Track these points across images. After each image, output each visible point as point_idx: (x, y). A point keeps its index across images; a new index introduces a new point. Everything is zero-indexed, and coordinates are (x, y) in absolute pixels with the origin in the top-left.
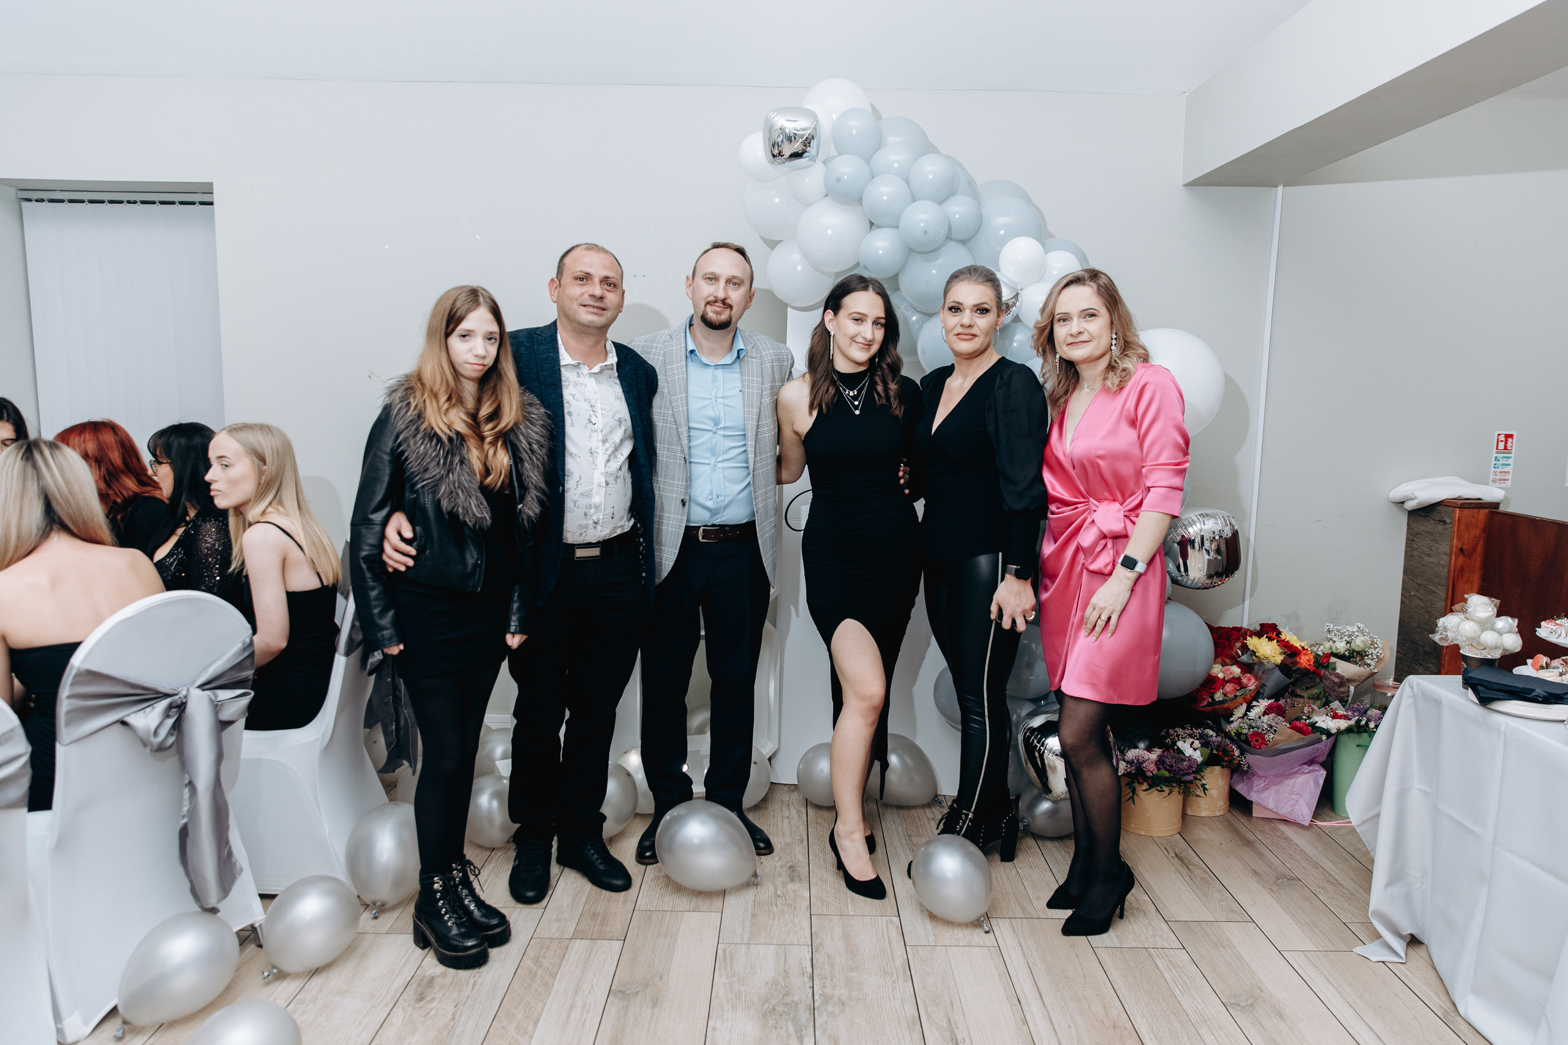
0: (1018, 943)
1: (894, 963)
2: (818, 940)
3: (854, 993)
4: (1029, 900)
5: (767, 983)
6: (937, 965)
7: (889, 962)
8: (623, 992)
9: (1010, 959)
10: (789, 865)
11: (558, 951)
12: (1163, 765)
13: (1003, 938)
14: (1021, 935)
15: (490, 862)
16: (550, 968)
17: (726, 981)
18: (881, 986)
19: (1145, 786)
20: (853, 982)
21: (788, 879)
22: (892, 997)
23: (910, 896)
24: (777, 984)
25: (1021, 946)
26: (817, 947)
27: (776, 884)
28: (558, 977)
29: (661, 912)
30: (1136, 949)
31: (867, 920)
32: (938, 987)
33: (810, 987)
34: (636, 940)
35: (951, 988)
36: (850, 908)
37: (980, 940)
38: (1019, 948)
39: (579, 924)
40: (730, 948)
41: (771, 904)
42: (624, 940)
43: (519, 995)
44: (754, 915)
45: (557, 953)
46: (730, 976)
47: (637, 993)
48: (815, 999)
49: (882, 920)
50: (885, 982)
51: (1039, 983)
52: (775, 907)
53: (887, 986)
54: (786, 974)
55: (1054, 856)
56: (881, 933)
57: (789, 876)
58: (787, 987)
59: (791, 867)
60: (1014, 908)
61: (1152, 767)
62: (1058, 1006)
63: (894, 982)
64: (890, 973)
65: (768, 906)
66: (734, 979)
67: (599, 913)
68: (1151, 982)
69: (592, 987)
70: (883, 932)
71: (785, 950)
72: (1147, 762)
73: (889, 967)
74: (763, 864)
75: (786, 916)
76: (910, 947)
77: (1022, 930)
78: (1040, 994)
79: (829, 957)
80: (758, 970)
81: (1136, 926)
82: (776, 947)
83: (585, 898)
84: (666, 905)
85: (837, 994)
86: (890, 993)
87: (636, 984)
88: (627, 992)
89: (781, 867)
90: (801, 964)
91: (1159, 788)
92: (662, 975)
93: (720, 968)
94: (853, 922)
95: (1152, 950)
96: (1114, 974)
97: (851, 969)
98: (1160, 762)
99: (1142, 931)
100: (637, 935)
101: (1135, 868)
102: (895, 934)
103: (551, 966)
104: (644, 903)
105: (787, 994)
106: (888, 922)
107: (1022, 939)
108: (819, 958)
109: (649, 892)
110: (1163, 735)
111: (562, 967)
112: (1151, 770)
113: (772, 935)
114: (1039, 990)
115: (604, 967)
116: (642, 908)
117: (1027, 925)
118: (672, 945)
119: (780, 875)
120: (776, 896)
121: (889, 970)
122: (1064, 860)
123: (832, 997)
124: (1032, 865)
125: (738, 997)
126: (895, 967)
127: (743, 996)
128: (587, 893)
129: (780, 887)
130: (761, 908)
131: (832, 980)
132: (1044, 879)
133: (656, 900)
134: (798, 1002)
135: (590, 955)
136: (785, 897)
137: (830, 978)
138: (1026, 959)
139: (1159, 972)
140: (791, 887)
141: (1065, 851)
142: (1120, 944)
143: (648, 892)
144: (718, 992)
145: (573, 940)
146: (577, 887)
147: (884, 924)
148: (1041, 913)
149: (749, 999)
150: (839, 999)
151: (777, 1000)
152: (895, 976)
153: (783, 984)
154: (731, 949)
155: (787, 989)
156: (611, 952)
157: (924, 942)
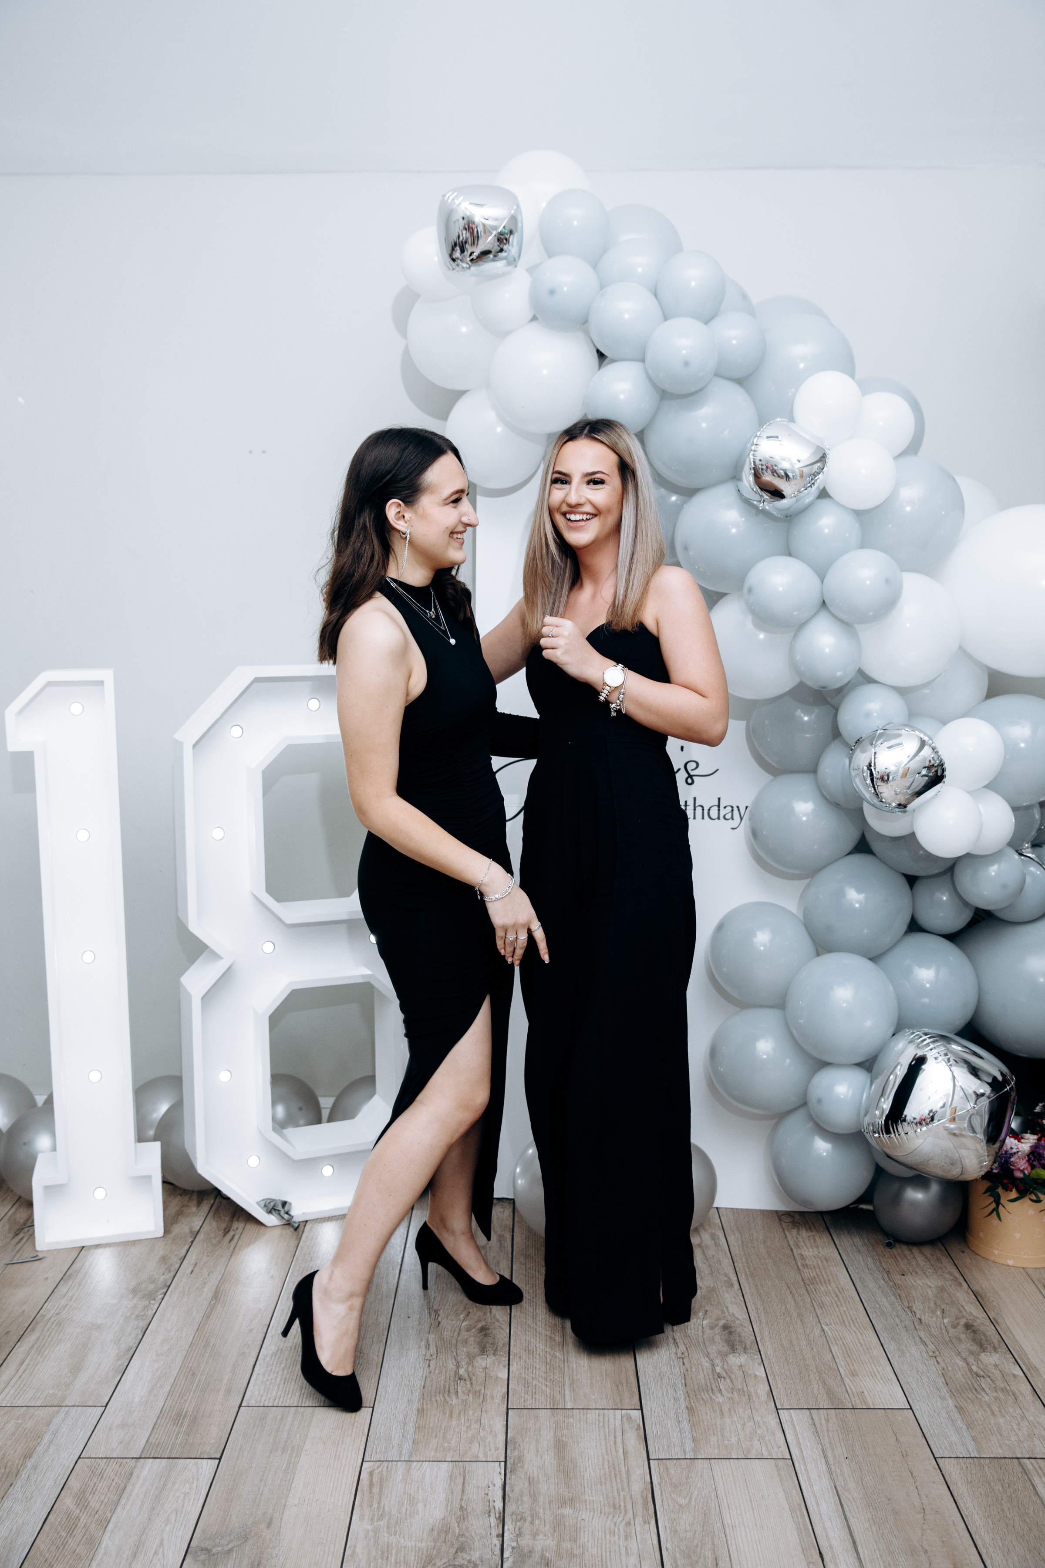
0: (821, 1452)
1: (629, 1490)
2: (516, 1453)
3: (566, 1545)
4: (839, 1378)
5: (432, 1530)
6: (696, 1492)
7: (623, 1489)
8: (208, 1551)
9: (809, 1479)
10: (480, 1325)
11: (116, 1480)
12: (1039, 1161)
13: (799, 1443)
14: (827, 1440)
15: (33, 1330)
16: (100, 1512)
17: (369, 1527)
18: (607, 1532)
19: (1014, 1194)
20: (565, 1525)
21: (477, 1350)
22: (623, 1551)
23: (660, 1375)
24: (447, 1532)
25: (825, 1457)
26: (514, 1464)
27: (459, 1359)
28: (110, 1526)
29: (281, 1408)
30: (1002, 1460)
31: (592, 1415)
32: (695, 1531)
33: (498, 1536)
34: (237, 1459)
35: (717, 1533)
36: (567, 1397)
37: (764, 1448)
38: (823, 1460)
39: (155, 1431)
40: (380, 1469)
41: (449, 1392)
42: (220, 1459)
43: (46, 1560)
44: (421, 1411)
45: (114, 1484)
46: (376, 1517)
47: (230, 1550)
48: (504, 1557)
49: (615, 1415)
50: (615, 1525)
51: (852, 1521)
52: (454, 1397)
53: (616, 1530)
54: (463, 1514)
55: (878, 1303)
56: (612, 1437)
57: (480, 1343)
58: (463, 1535)
59: (482, 1329)
60: (816, 1391)
61: (1023, 1164)
62: (881, 1563)
63: (628, 1524)
64: (622, 1508)
65: (444, 1396)
66: (381, 1523)
67: (186, 1412)
68: (1027, 1520)
69: (161, 1544)
70: (615, 1437)
71: (464, 1471)
72: (1016, 1156)
73: (622, 1497)
74: (440, 1326)
75: (471, 1413)
76: (656, 1461)
77: (828, 1430)
78: (854, 1543)
79: (530, 1481)
80: (420, 1506)
81: (1001, 1420)
82: (451, 1464)
83: (169, 1388)
84: (290, 1396)
85: (540, 1548)
86: (621, 1543)
87: (230, 1535)
88: (214, 1551)
89: (468, 1330)
90: (487, 1494)
91: (1034, 1198)
92: (271, 1519)
93: (362, 1503)
94: (571, 1420)
95: (1026, 1461)
96: (969, 1505)
97: (564, 1502)
98: (1034, 1156)
99: (1012, 1429)
100: (240, 1449)
101: (999, 1321)
102: (633, 1441)
103: (103, 1506)
104: (256, 1393)
105: (461, 1549)
106: (625, 1419)
107: (828, 1445)
108: (517, 1484)
109: (266, 1376)
110: (1038, 1113)
111: (119, 1509)
112: (1021, 1169)
113: (446, 1444)
114: (852, 1536)
115: (183, 1506)
116: (253, 1403)
117: (835, 1419)
118: (291, 1467)
119: (465, 1342)
120: (456, 1379)
121: (622, 1505)
122: (893, 1309)
123: (530, 1552)
124: (845, 1318)
125: (386, 1554)
126: (631, 1498)
127: (394, 1552)
128: (172, 1379)
129: (463, 1363)
130: (433, 1399)
131: (532, 1523)
132: (862, 1342)
133: (276, 1387)
134: (478, 1562)
135: (165, 1485)
136: (471, 1380)
137: (529, 1519)
138: (833, 1480)
139: (1039, 1501)
140: (481, 1362)
141: (894, 1295)
142: (979, 1452)
143: (264, 1374)
144: (355, 1547)
145: (141, 1460)
146: (157, 1370)
147: (618, 1423)
148: (857, 1398)
149: (402, 1559)
150: (542, 1557)
151: (445, 1560)
152: (630, 1515)
153: (457, 1531)
154: (382, 1471)
155: (462, 1539)
156: (198, 1480)
157: (677, 1453)
